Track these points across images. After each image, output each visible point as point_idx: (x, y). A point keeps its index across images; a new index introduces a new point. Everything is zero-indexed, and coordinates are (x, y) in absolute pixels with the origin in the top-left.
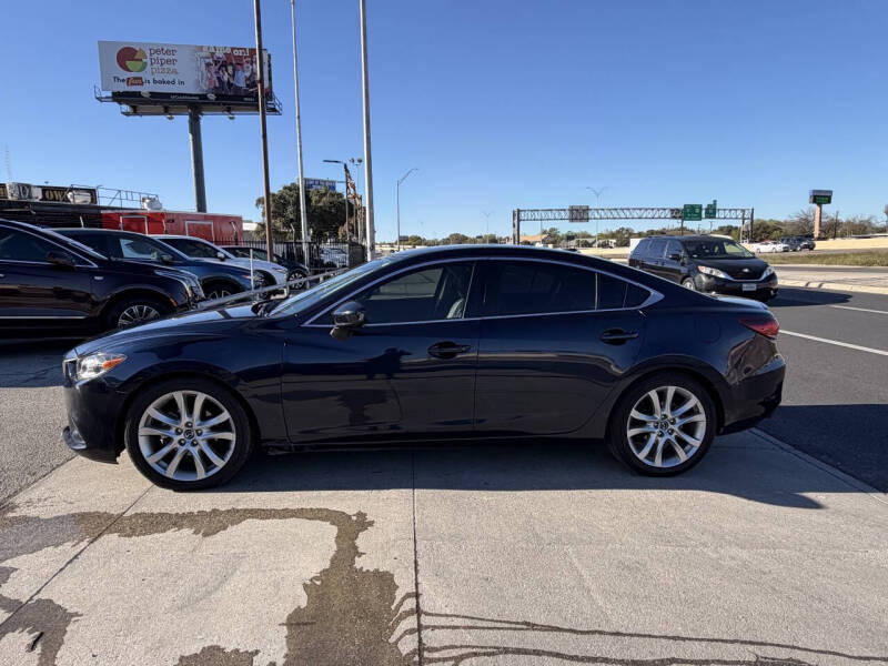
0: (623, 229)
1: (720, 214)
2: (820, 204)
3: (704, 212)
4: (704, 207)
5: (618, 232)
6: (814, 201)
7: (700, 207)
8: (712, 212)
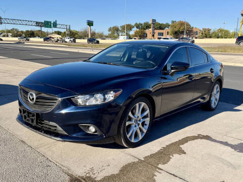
0: (14, 29)
1: (58, 26)
2: (90, 26)
3: (52, 25)
4: (52, 22)
5: (12, 30)
6: (88, 25)
7: (50, 22)
8: (55, 25)
